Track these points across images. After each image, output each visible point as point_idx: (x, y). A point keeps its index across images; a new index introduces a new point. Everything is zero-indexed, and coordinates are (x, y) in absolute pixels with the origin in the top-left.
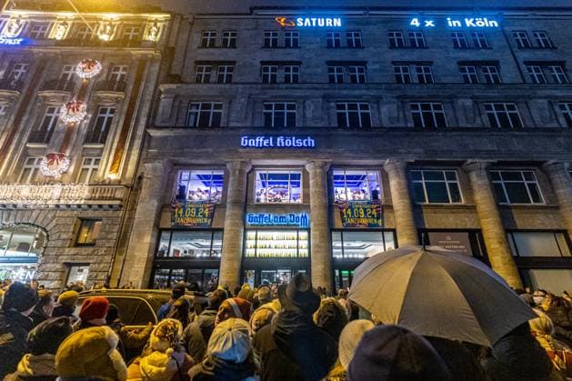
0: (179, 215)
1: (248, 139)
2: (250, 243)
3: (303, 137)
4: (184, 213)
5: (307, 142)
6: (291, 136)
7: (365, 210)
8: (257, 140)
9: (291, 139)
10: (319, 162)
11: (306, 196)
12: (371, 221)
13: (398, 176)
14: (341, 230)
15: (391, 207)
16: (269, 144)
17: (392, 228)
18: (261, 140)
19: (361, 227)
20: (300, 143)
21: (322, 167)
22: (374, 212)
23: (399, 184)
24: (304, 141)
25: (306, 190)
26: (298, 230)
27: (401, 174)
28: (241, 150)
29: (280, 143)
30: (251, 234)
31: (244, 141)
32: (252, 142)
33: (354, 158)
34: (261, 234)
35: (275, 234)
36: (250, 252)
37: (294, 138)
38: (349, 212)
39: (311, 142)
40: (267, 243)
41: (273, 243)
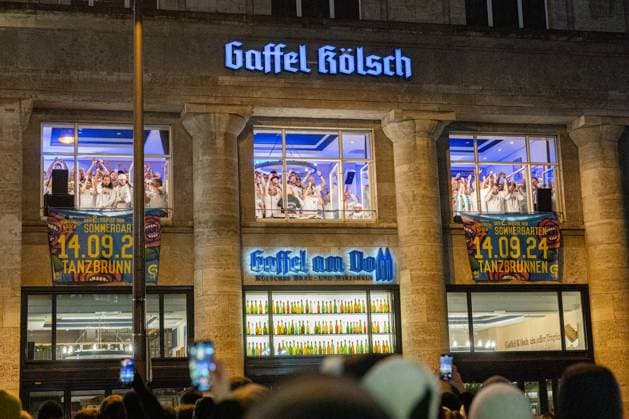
0: (70, 252)
1: (245, 49)
2: (255, 322)
3: (382, 49)
4: (83, 250)
5: (393, 63)
6: (352, 45)
7: (523, 239)
8: (267, 53)
9: (354, 54)
10: (424, 120)
11: (386, 203)
12: (534, 267)
13: (604, 159)
14: (468, 290)
15: (579, 233)
16: (297, 65)
17: (580, 282)
18: (277, 54)
19: (515, 281)
20: (376, 65)
21: (429, 134)
22: (543, 246)
23: (604, 179)
24: (387, 60)
25: (386, 186)
26: (368, 289)
27: (611, 154)
28: (225, 80)
29: (328, 65)
30: (257, 300)
31: (234, 56)
32: (252, 59)
33: (505, 110)
34: (280, 299)
35: (314, 299)
36: (257, 345)
37: (360, 52)
38: (488, 245)
39: (403, 63)
40: (296, 320)
41: (311, 322)
